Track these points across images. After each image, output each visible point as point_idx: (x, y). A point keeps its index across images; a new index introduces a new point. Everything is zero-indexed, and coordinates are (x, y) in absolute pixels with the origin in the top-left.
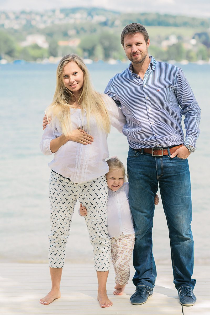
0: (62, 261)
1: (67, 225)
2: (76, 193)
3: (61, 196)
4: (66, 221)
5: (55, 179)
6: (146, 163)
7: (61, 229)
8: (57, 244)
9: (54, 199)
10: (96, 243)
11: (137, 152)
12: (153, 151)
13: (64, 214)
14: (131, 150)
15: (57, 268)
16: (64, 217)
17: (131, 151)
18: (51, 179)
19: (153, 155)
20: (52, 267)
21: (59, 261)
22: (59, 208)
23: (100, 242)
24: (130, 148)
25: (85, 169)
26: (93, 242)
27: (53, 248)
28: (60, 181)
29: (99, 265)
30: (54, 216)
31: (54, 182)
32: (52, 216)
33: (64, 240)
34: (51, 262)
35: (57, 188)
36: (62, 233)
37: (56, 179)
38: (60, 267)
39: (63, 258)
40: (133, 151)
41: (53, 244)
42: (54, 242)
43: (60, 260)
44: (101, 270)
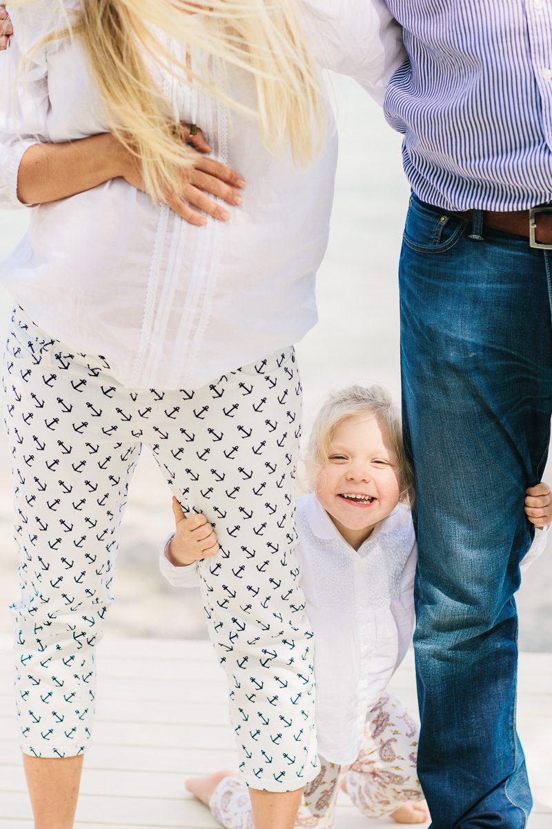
0: (81, 726)
1: (97, 565)
2: (138, 423)
3: (64, 430)
4: (91, 546)
5: (30, 345)
6: (499, 286)
7: (68, 586)
8: (51, 650)
9: (30, 447)
10: (246, 659)
11: (448, 223)
12: (532, 221)
13: (84, 514)
14: (418, 209)
15: (56, 755)
16: (81, 528)
17: (419, 214)
18: (14, 344)
19: (533, 244)
20: (32, 754)
21: (67, 726)
22: (55, 491)
23: (265, 652)
24: (415, 198)
25: (192, 335)
26: (228, 655)
27: (33, 667)
28: (58, 357)
29: (258, 761)
30: (33, 528)
31: (25, 361)
32: (23, 525)
33: (83, 634)
34: (28, 729)
35: (44, 393)
36: (73, 605)
37: (37, 347)
38: (71, 752)
39: (82, 712)
40: (431, 219)
41: (31, 649)
42: (39, 641)
43: (71, 721)
44: (273, 786)
